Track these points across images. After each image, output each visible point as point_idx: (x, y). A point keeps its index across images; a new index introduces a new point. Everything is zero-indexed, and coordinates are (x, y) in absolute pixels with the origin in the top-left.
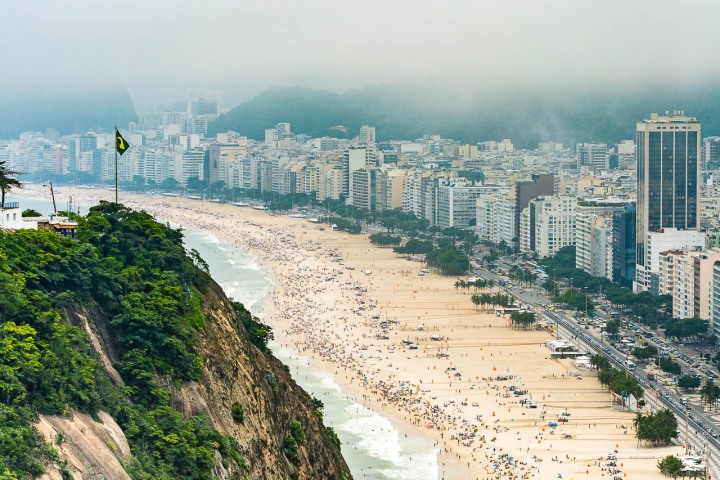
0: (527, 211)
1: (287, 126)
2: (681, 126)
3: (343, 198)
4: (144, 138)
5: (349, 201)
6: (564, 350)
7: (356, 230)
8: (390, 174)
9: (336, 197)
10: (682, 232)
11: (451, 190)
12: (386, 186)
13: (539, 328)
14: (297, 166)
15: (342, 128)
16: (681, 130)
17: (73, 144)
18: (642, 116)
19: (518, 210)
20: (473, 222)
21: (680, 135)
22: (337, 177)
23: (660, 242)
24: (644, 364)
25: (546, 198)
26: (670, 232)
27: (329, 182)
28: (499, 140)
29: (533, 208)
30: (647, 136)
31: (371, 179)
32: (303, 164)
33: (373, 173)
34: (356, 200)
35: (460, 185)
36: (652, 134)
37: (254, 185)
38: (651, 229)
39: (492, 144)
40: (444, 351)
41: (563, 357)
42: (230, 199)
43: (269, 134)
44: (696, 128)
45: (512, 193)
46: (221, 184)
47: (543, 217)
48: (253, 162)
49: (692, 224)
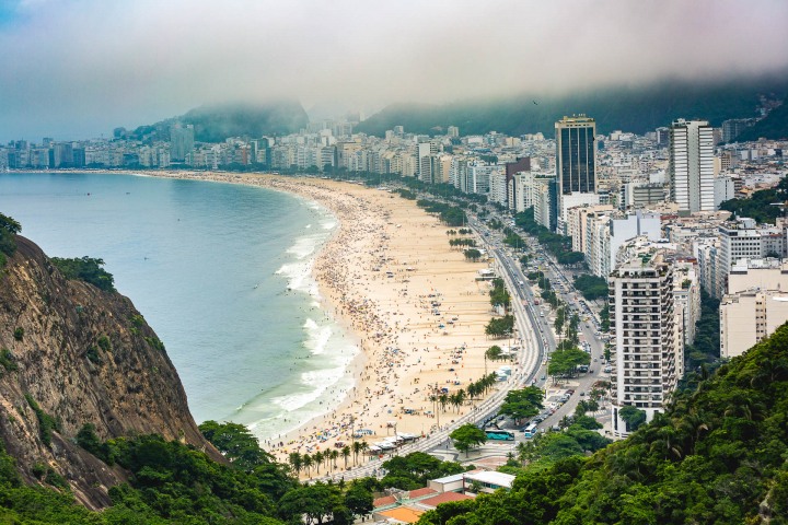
0: (511, 182)
1: (401, 128)
2: (582, 124)
3: (416, 175)
4: (306, 139)
5: (420, 178)
6: (487, 275)
7: (412, 197)
8: (442, 159)
9: (412, 175)
10: (584, 194)
11: (474, 169)
12: (440, 168)
13: (484, 261)
14: (389, 155)
15: (439, 128)
16: (582, 126)
17: (253, 145)
18: (558, 118)
19: (507, 181)
20: (488, 190)
21: (582, 130)
22: (412, 161)
23: (568, 201)
24: (532, 284)
25: (523, 173)
26: (576, 194)
27: (408, 165)
28: (534, 133)
29: (514, 179)
30: (560, 132)
31: (431, 162)
32: (394, 153)
33: (432, 158)
34: (424, 177)
35: (480, 165)
36: (563, 130)
37: (364, 169)
38: (565, 193)
39: (530, 136)
40: (407, 278)
41: (483, 280)
42: (345, 178)
43: (388, 133)
44: (593, 125)
45: (504, 169)
46: (344, 168)
47: (520, 186)
48: (364, 154)
49: (592, 188)
